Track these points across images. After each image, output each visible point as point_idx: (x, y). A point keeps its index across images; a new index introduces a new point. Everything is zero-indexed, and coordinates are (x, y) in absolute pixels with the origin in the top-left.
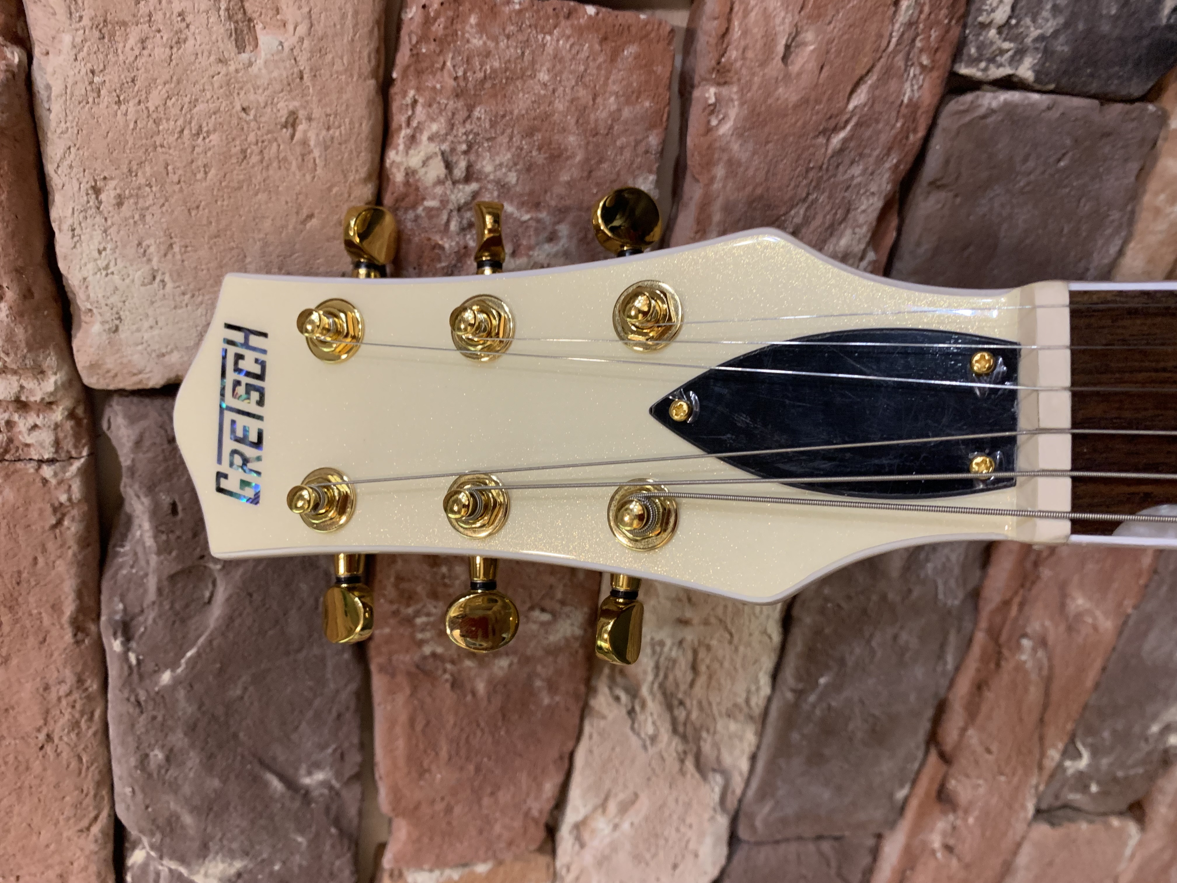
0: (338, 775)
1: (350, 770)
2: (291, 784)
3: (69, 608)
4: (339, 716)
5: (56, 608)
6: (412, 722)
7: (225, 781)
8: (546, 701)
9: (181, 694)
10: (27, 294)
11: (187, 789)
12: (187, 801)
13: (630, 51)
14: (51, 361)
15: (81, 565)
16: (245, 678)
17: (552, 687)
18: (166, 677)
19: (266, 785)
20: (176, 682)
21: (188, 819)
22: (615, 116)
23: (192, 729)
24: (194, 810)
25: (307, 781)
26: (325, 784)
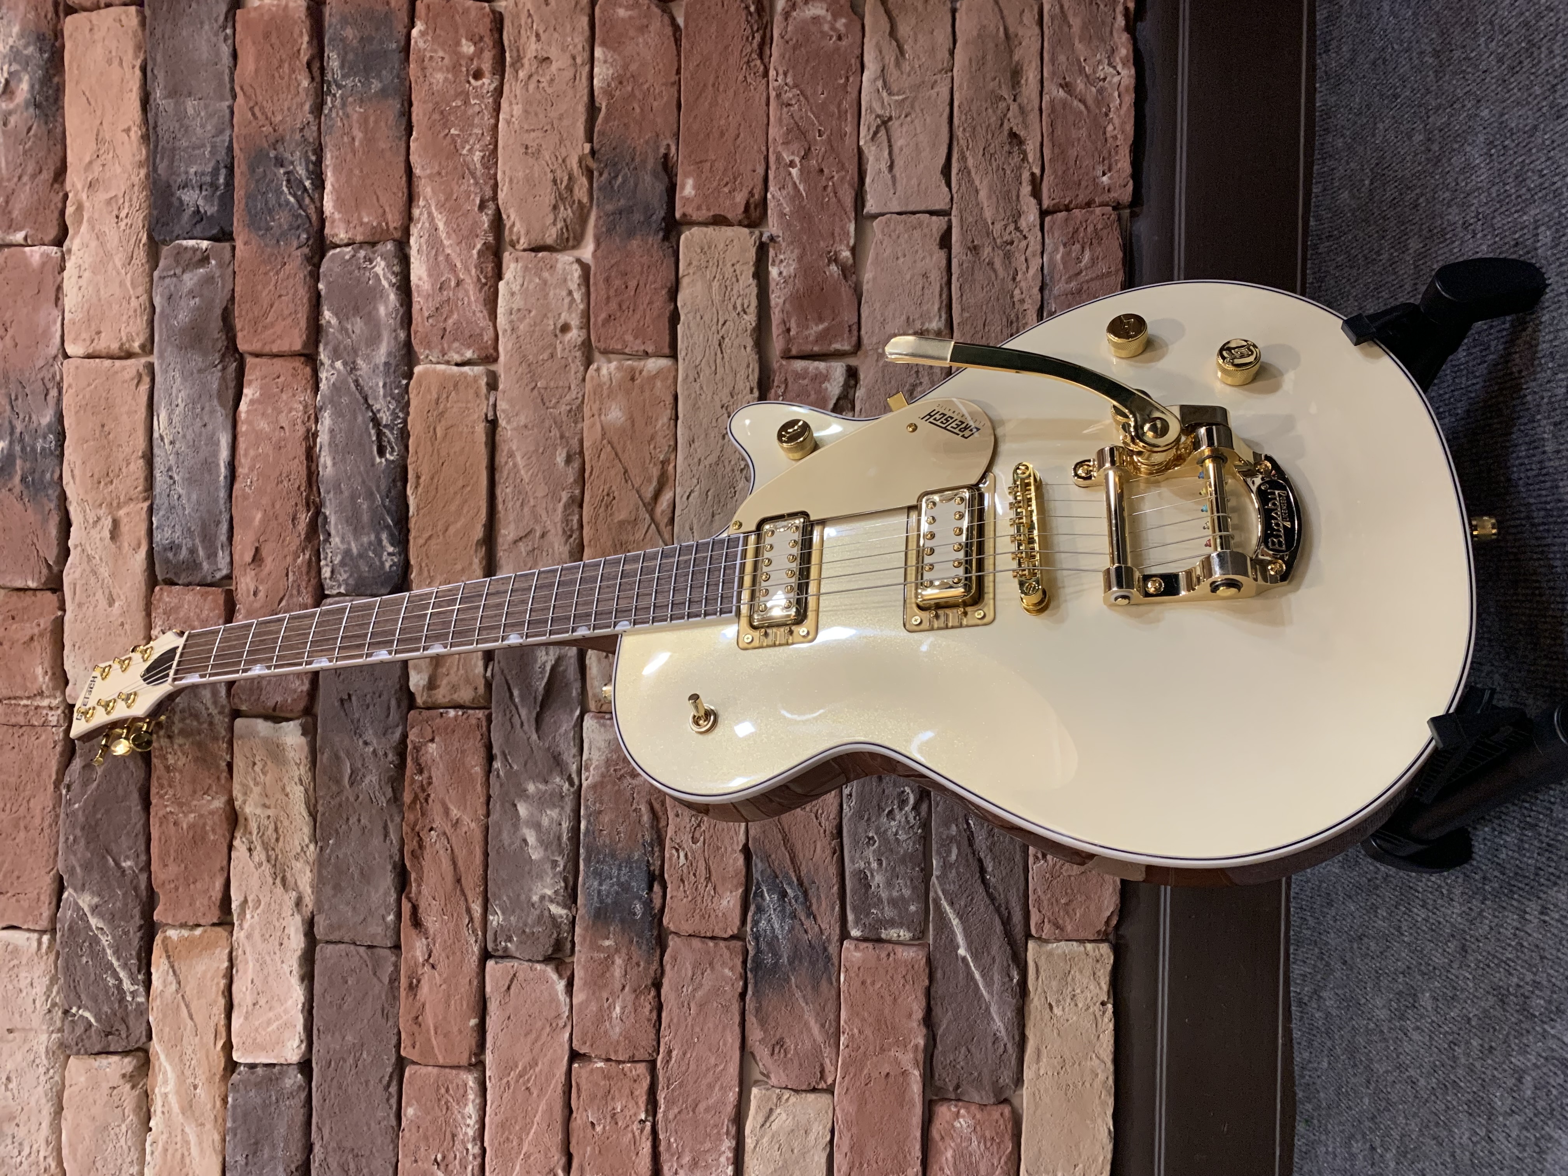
0: (137, 864)
1: (142, 864)
2: (117, 864)
3: (54, 777)
4: (137, 835)
5: (50, 776)
6: (160, 839)
7: (92, 855)
8: (212, 838)
9: (80, 813)
10: (54, 674)
11: (79, 855)
12: (78, 861)
13: (210, 597)
14: (58, 694)
15: (59, 763)
16: (102, 811)
17: (214, 831)
18: (77, 806)
19: (107, 861)
20: (80, 808)
21: (78, 870)
22: (208, 615)
23: (83, 828)
24: (81, 866)
25: (124, 864)
26: (131, 868)
